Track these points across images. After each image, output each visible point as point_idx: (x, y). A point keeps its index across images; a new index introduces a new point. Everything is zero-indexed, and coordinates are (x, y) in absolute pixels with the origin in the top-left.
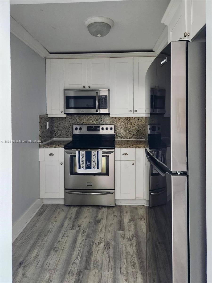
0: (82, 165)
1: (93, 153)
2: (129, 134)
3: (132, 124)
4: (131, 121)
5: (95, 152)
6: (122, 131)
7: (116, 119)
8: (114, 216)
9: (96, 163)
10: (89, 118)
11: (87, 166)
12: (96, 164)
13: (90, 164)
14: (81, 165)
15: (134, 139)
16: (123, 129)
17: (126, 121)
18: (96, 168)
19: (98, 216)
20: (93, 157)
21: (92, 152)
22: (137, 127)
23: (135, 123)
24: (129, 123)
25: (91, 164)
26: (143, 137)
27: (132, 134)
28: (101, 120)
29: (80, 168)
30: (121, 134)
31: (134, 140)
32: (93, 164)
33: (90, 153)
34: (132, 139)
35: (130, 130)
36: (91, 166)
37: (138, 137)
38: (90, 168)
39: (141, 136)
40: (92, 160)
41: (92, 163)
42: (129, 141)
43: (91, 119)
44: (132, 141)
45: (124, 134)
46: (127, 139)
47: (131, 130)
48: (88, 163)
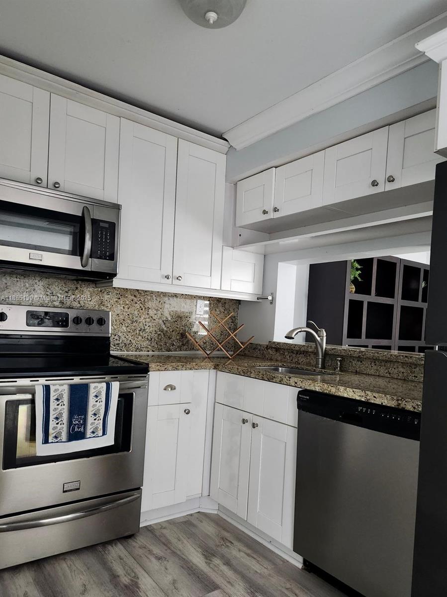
0: (54, 428)
1: (95, 387)
2: (140, 338)
3: (151, 312)
4: (147, 305)
5: (100, 385)
6: (125, 328)
7: (109, 296)
8: (159, 558)
9: (102, 417)
10: (27, 285)
11: (74, 429)
12: (101, 422)
13: (82, 424)
14: (51, 431)
15: (153, 351)
16: (126, 325)
17: (137, 303)
18: (101, 433)
19: (119, 574)
20: (92, 401)
21: (92, 386)
22: (161, 322)
23: (157, 310)
24: (142, 310)
25: (85, 424)
26: (171, 347)
27: (149, 337)
28: (66, 294)
29: (46, 441)
30: (123, 338)
31: (153, 353)
32: (92, 424)
33: (85, 388)
34: (148, 351)
35: (143, 328)
36: (85, 428)
37: (161, 345)
38: (80, 436)
39: (167, 345)
40: (91, 410)
41: (90, 419)
42: (139, 355)
43: (34, 290)
44: (148, 356)
45: (130, 339)
46: (136, 351)
47: (146, 327)
48: (77, 422)
